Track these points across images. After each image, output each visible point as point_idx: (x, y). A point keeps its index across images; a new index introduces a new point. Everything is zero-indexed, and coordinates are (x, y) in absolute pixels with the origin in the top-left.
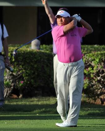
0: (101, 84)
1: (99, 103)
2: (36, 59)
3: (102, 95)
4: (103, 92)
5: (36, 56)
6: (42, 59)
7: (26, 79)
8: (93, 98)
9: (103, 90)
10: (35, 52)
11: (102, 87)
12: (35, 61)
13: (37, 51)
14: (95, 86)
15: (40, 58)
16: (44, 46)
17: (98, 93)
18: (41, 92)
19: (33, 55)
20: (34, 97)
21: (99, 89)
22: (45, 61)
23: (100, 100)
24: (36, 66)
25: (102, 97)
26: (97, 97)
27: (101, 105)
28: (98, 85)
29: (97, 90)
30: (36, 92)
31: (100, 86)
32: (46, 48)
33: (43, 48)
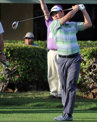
0: (93, 79)
1: (91, 97)
2: (31, 54)
3: (94, 90)
4: (94, 86)
5: (31, 52)
6: (36, 55)
7: (21, 74)
8: (85, 92)
9: (95, 85)
10: (30, 48)
11: (93, 82)
12: (29, 56)
13: (32, 47)
14: (87, 81)
15: (34, 54)
16: (39, 41)
17: (90, 88)
18: (35, 86)
19: (28, 51)
20: (29, 92)
21: (91, 84)
22: (40, 56)
23: (92, 94)
24: (30, 61)
25: (94, 91)
26: (89, 91)
27: (93, 99)
28: (90, 79)
29: (89, 85)
30: (30, 86)
31: (92, 81)
32: (41, 44)
33: (38, 44)
